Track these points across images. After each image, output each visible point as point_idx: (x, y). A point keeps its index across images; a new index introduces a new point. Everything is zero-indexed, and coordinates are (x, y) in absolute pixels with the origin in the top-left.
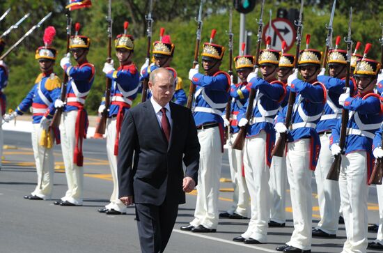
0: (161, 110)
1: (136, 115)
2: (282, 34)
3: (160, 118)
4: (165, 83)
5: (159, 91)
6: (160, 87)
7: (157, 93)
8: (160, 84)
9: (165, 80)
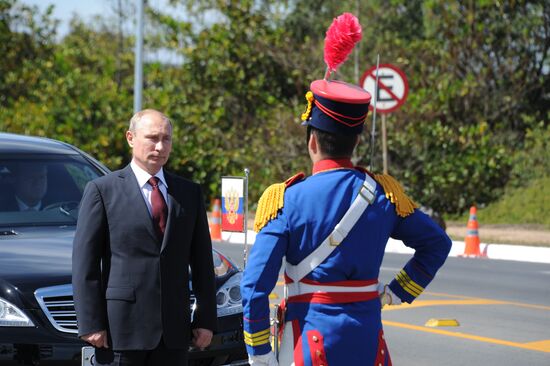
0: (148, 182)
1: (106, 190)
3: (148, 193)
4: (156, 131)
5: (145, 145)
6: (147, 137)
7: (141, 148)
8: (148, 133)
9: (156, 125)
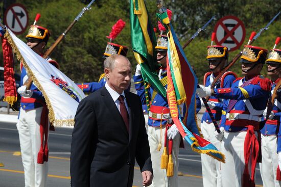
2: (19, 17)
4: (125, 69)
6: (120, 73)
8: (120, 70)
